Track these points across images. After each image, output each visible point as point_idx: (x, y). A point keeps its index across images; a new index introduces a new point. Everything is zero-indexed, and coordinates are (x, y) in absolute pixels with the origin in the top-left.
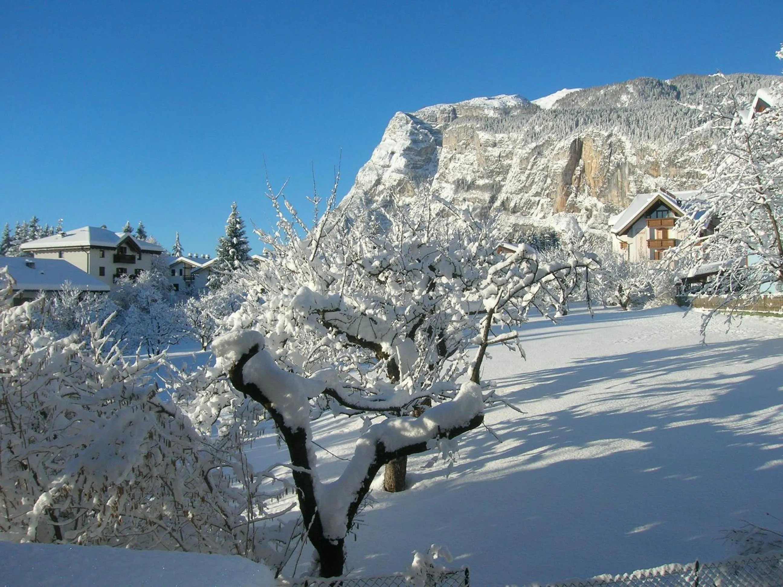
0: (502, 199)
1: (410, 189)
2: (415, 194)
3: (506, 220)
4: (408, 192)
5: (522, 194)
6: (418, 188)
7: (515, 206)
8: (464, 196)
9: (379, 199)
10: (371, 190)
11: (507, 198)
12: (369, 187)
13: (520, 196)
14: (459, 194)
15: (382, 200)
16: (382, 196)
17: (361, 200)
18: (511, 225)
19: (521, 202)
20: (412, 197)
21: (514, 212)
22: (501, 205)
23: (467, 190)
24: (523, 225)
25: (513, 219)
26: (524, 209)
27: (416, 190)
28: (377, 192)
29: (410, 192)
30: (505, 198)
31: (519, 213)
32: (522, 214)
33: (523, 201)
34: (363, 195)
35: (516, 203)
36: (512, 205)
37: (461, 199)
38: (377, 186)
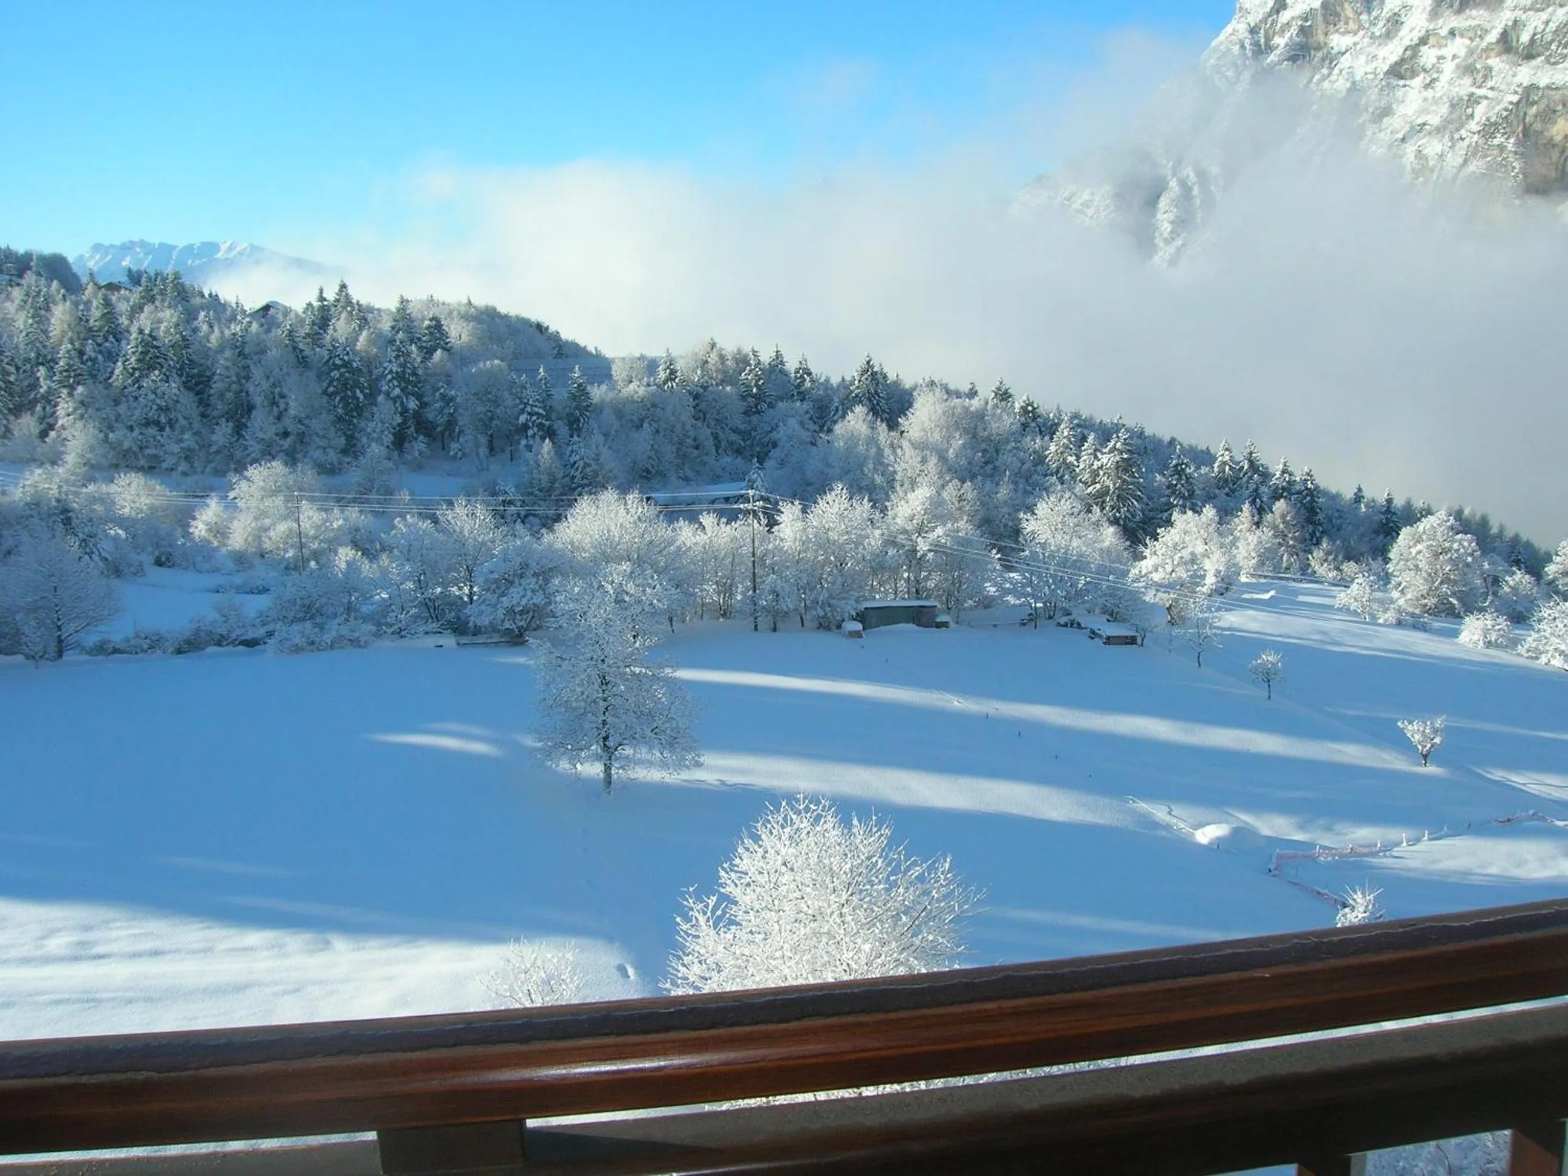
0: (1503, 25)
1: (1351, 15)
2: (1361, 27)
3: (1509, 78)
4: (1346, 23)
5: (1550, 9)
6: (1369, 13)
7: (1532, 41)
8: (1452, 25)
9: (1280, 41)
10: (1264, 20)
11: (1515, 22)
12: (1260, 17)
13: (1544, 16)
14: (1441, 22)
15: (1287, 45)
16: (1287, 35)
17: (1243, 47)
18: (1520, 90)
19: (1548, 29)
20: (1355, 34)
21: (1529, 56)
22: (1498, 42)
23: (1460, 11)
24: (1548, 87)
25: (1525, 74)
26: (1553, 47)
27: (1364, 17)
28: (1278, 27)
29: (1351, 22)
30: (1510, 23)
31: (1542, 58)
32: (1548, 61)
33: (1552, 26)
34: (1246, 34)
35: (1535, 35)
36: (1525, 38)
37: (1444, 32)
38: (1278, 12)
